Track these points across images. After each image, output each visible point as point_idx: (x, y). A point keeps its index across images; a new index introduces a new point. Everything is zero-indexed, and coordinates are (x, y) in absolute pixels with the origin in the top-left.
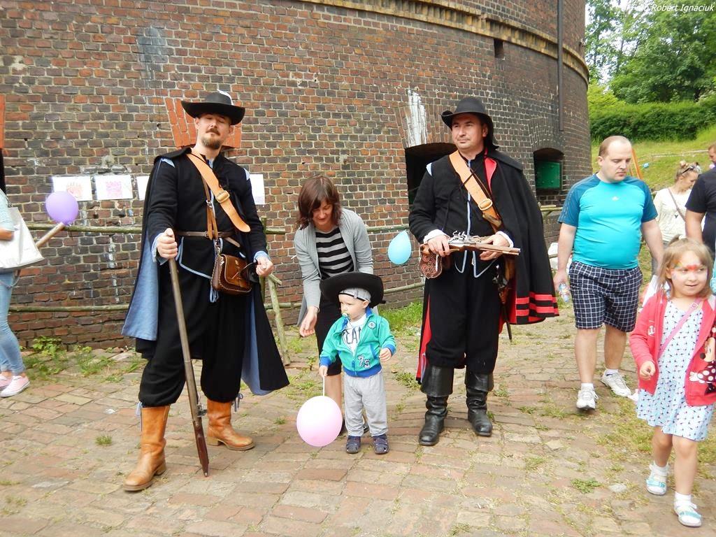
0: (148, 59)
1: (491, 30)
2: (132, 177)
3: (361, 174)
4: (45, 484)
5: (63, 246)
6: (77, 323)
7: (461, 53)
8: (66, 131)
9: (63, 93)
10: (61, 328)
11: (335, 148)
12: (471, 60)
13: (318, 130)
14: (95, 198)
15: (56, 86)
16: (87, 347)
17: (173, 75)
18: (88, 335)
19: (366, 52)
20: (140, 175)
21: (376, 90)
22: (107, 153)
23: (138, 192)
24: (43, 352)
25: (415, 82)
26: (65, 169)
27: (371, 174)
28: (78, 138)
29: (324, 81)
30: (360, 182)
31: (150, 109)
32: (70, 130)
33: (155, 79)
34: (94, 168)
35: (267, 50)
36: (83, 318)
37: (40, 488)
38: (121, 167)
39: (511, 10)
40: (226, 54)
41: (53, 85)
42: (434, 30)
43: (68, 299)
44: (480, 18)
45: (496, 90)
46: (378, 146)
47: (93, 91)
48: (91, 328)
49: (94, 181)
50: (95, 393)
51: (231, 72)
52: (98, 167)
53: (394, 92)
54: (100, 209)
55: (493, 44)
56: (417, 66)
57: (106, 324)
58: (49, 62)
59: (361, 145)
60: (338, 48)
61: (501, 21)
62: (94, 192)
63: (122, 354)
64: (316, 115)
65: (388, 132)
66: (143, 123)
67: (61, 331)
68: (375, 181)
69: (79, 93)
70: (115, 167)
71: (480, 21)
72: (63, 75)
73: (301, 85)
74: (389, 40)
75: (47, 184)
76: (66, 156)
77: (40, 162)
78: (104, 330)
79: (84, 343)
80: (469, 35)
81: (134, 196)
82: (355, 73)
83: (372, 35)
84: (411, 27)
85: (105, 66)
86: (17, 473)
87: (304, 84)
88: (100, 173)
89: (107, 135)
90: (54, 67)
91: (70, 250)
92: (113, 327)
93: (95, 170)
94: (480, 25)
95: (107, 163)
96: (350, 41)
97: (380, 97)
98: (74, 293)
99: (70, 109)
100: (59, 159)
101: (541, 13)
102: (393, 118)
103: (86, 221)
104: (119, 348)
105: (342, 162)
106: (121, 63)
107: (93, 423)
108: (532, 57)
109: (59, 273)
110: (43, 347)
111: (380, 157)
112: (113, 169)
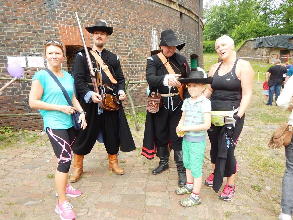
0: (50, 7)
1: (179, 9)
3: (135, 60)
4: (31, 203)
5: (13, 87)
6: (21, 120)
7: (170, 16)
8: (13, 36)
9: (11, 19)
10: (13, 123)
11: (126, 49)
12: (173, 19)
13: (120, 42)
15: (7, 15)
16: (26, 130)
17: (61, 14)
18: (26, 125)
19: (138, 12)
21: (141, 28)
22: (33, 47)
23: (47, 65)
24: (5, 133)
25: (154, 26)
26: (13, 53)
27: (139, 60)
28: (19, 40)
29: (122, 22)
30: (135, 63)
31: (51, 29)
32: (15, 36)
33: (53, 16)
34: (27, 53)
35: (100, 8)
36: (24, 118)
37: (29, 205)
38: (39, 53)
39: (185, 2)
40: (83, 7)
41: (6, 15)
42: (161, 6)
43: (16, 110)
44: (176, 3)
45: (180, 31)
46: (141, 50)
47: (25, 19)
48: (27, 122)
49: (27, 59)
50: (38, 152)
51: (85, 16)
52: (29, 53)
53: (147, 29)
54: (30, 71)
55: (180, 14)
56: (155, 20)
57: (34, 120)
58: (3, 5)
59: (135, 49)
60: (127, 9)
61: (183, 5)
62: (27, 64)
63: (42, 133)
64: (119, 36)
65: (145, 44)
66: (49, 35)
67: (13, 124)
68: (140, 63)
69: (19, 19)
70: (36, 53)
71: (176, 5)
72: (11, 11)
73: (113, 23)
74: (146, 8)
75: (5, 60)
76: (13, 47)
77: (1, 50)
78: (33, 123)
79: (24, 129)
80: (172, 10)
81: (45, 66)
82: (133, 20)
83: (139, 6)
84: (153, 4)
85: (30, 8)
86: (13, 197)
87: (114, 23)
88: (29, 55)
89: (32, 39)
90: (6, 7)
91: (17, 89)
92: (37, 121)
93: (27, 54)
94: (176, 6)
95: (33, 51)
96: (132, 7)
97: (142, 30)
98: (19, 107)
99: (14, 27)
100: (10, 49)
101: (194, 4)
102: (147, 39)
103: (23, 76)
104: (40, 130)
105: (128, 55)
106: (38, 8)
107: (41, 167)
108: (191, 20)
109: (11, 98)
110: (5, 131)
111: (142, 54)
112: (36, 54)
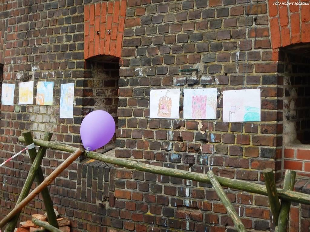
2: (219, 91)
14: (181, 115)
20: (227, 89)
22: (199, 60)
26: (161, 80)
28: (175, 43)
32: (169, 34)
34: (185, 79)
38: (210, 78)
49: (182, 95)
54: (185, 130)
62: (181, 109)
70: (203, 78)
77: (143, 72)
81: (218, 116)
88: (189, 85)
89: (201, 38)
95: (197, 72)
98: (153, 228)
100: (158, 68)
103: (171, 143)
109: (144, 201)
112: (202, 80)
